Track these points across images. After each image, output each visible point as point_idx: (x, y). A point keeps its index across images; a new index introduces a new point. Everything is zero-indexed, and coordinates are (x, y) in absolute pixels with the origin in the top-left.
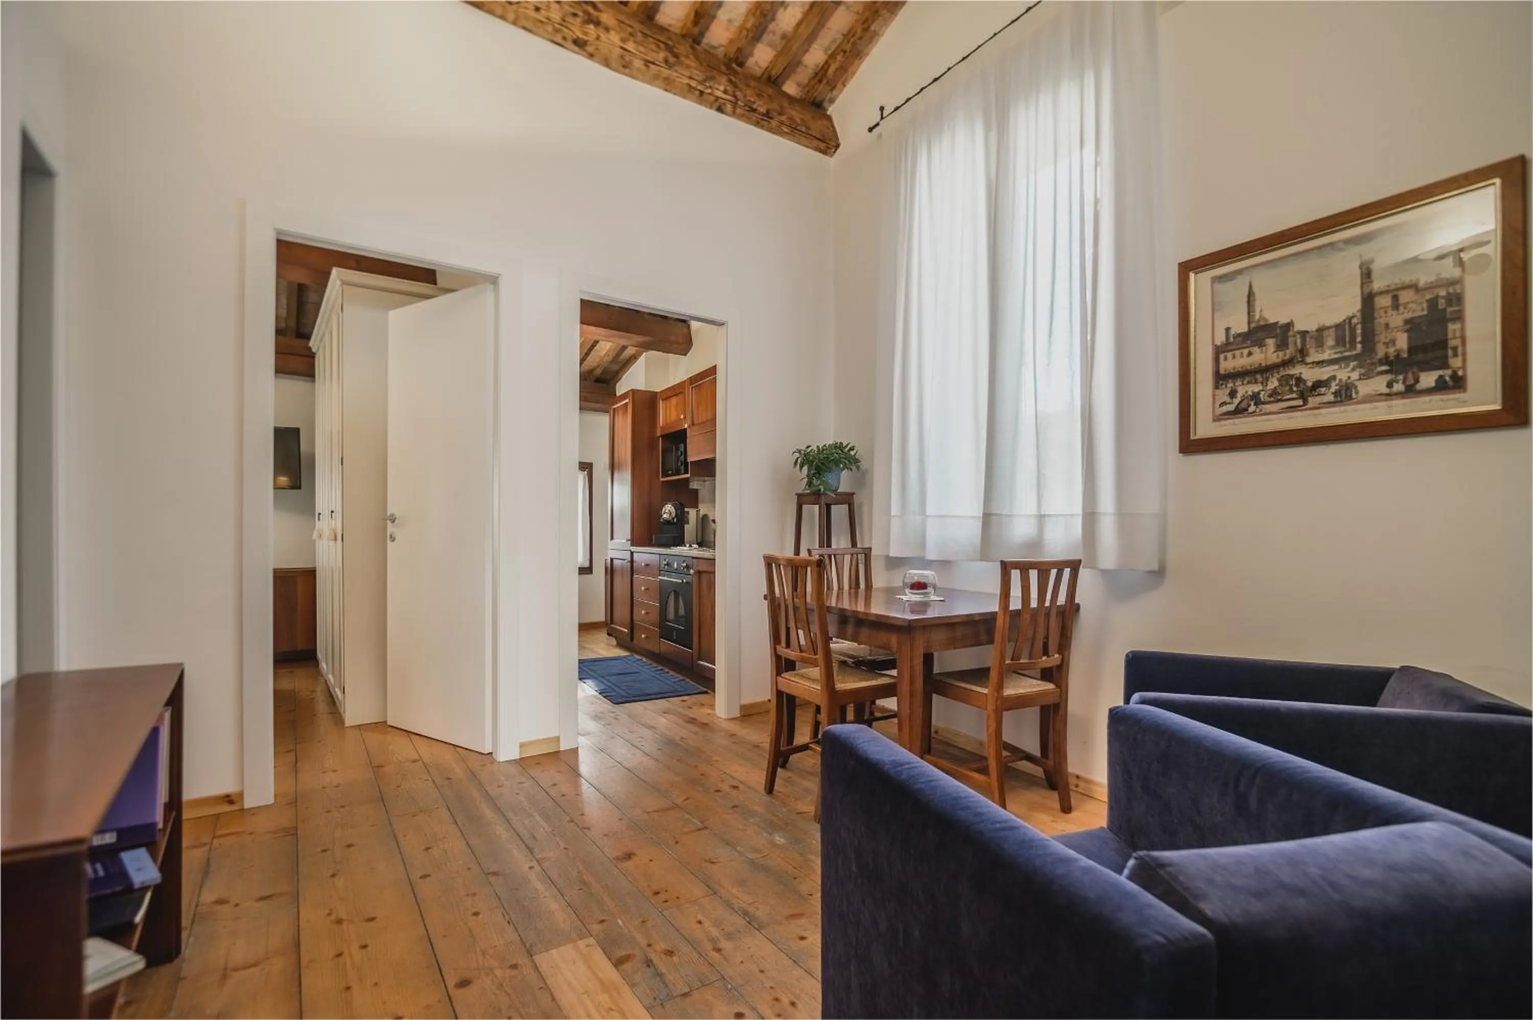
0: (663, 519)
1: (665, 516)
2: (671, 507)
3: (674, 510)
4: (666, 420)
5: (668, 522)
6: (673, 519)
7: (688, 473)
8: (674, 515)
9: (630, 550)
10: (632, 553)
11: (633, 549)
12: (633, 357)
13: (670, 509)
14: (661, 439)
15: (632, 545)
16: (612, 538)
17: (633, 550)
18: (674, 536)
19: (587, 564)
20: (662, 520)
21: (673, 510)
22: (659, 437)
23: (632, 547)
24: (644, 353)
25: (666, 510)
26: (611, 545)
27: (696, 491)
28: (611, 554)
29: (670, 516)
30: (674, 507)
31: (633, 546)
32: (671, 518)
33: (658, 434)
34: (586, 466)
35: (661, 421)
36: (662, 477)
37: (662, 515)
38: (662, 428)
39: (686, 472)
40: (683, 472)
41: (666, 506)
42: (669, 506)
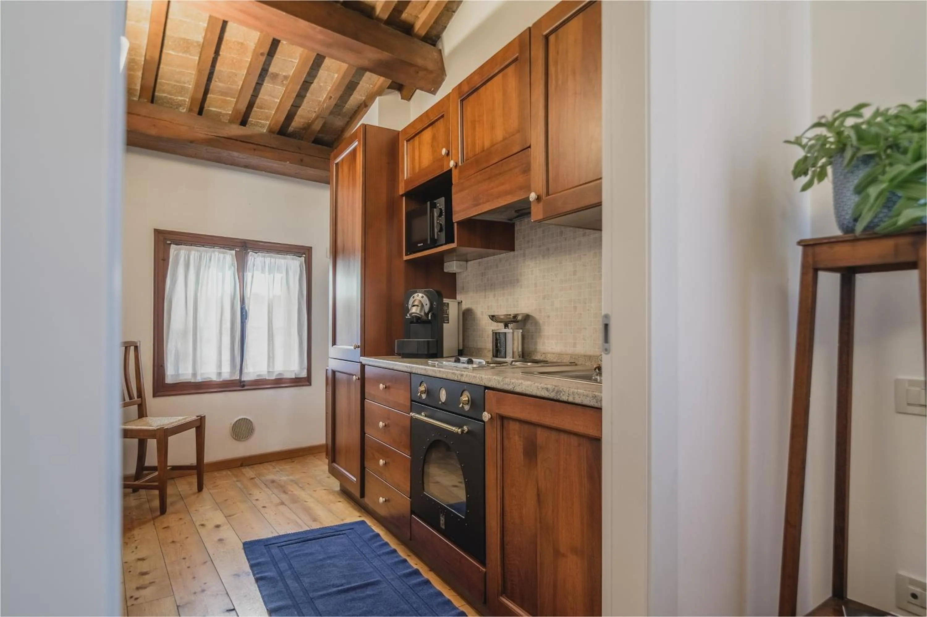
0: (411, 315)
1: (414, 310)
2: (422, 297)
3: (428, 302)
4: (413, 168)
5: (418, 320)
6: (427, 314)
7: (453, 242)
8: (427, 308)
9: (361, 363)
10: (363, 366)
11: (365, 360)
12: (363, 106)
13: (421, 299)
14: (404, 198)
15: (363, 354)
16: (334, 343)
17: (364, 362)
18: (428, 342)
19: (304, 374)
20: (408, 316)
21: (426, 301)
22: (402, 196)
23: (361, 357)
24: (378, 99)
25: (414, 301)
26: (333, 351)
27: (454, 275)
28: (333, 365)
29: (421, 311)
30: (426, 295)
31: (364, 356)
32: (423, 314)
33: (401, 191)
34: (302, 251)
35: (406, 172)
36: (406, 255)
37: (408, 310)
38: (407, 182)
39: (449, 240)
40: (443, 240)
41: (415, 295)
42: (421, 295)
